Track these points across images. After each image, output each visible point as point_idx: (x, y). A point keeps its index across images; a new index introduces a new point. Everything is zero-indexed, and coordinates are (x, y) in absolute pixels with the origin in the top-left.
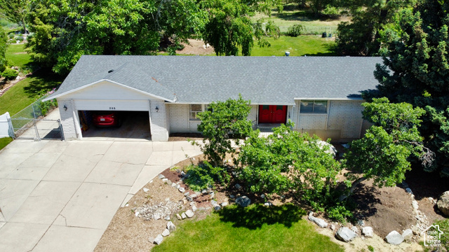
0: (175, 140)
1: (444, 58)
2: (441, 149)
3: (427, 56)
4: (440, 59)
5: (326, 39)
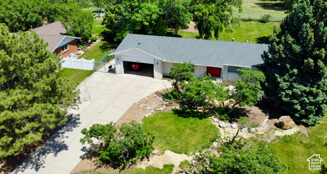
2: (280, 95)
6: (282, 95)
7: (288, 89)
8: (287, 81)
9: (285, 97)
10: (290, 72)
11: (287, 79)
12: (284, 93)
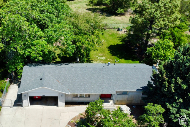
0: (68, 106)
1: (173, 89)
2: (170, 117)
3: (167, 86)
4: (171, 89)
5: (120, 32)
6: (172, 117)
7: (176, 113)
8: (175, 107)
9: (174, 119)
10: (177, 101)
11: (175, 106)
12: (173, 116)
